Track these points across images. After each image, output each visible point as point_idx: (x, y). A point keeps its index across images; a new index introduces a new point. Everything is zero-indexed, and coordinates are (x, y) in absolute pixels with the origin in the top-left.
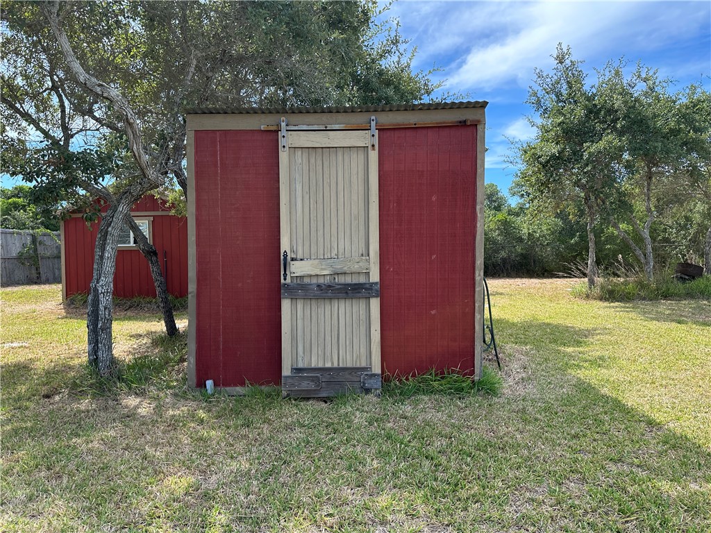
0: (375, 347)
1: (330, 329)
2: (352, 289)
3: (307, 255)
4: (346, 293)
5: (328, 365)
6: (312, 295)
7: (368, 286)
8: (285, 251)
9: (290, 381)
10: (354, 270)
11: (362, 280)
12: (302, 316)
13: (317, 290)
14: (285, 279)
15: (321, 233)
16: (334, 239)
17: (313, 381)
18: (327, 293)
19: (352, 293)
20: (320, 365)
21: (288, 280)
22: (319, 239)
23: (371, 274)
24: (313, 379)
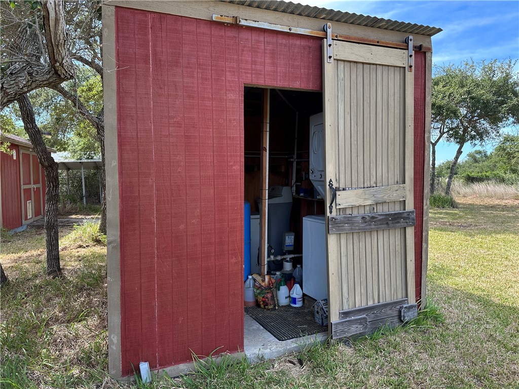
0: (410, 278)
1: (370, 264)
2: (393, 219)
3: (348, 185)
4: (387, 224)
5: (370, 304)
6: (357, 228)
7: (405, 215)
8: (331, 181)
9: (340, 327)
10: (393, 199)
11: (397, 209)
12: (345, 252)
13: (362, 223)
14: (331, 212)
15: (361, 158)
16: (373, 166)
17: (361, 324)
18: (370, 225)
19: (393, 223)
20: (364, 305)
21: (334, 214)
22: (359, 166)
23: (406, 202)
24: (362, 322)
